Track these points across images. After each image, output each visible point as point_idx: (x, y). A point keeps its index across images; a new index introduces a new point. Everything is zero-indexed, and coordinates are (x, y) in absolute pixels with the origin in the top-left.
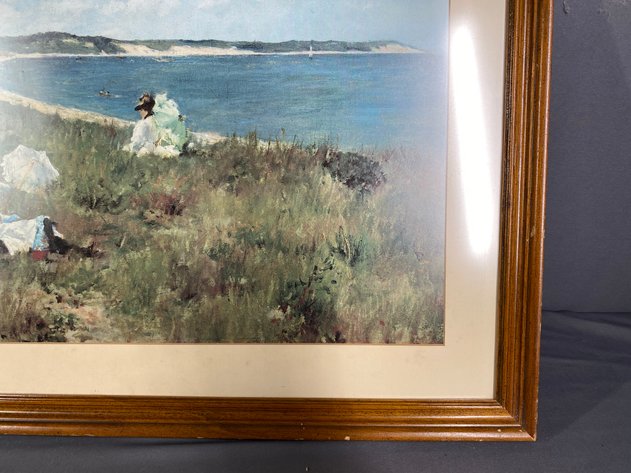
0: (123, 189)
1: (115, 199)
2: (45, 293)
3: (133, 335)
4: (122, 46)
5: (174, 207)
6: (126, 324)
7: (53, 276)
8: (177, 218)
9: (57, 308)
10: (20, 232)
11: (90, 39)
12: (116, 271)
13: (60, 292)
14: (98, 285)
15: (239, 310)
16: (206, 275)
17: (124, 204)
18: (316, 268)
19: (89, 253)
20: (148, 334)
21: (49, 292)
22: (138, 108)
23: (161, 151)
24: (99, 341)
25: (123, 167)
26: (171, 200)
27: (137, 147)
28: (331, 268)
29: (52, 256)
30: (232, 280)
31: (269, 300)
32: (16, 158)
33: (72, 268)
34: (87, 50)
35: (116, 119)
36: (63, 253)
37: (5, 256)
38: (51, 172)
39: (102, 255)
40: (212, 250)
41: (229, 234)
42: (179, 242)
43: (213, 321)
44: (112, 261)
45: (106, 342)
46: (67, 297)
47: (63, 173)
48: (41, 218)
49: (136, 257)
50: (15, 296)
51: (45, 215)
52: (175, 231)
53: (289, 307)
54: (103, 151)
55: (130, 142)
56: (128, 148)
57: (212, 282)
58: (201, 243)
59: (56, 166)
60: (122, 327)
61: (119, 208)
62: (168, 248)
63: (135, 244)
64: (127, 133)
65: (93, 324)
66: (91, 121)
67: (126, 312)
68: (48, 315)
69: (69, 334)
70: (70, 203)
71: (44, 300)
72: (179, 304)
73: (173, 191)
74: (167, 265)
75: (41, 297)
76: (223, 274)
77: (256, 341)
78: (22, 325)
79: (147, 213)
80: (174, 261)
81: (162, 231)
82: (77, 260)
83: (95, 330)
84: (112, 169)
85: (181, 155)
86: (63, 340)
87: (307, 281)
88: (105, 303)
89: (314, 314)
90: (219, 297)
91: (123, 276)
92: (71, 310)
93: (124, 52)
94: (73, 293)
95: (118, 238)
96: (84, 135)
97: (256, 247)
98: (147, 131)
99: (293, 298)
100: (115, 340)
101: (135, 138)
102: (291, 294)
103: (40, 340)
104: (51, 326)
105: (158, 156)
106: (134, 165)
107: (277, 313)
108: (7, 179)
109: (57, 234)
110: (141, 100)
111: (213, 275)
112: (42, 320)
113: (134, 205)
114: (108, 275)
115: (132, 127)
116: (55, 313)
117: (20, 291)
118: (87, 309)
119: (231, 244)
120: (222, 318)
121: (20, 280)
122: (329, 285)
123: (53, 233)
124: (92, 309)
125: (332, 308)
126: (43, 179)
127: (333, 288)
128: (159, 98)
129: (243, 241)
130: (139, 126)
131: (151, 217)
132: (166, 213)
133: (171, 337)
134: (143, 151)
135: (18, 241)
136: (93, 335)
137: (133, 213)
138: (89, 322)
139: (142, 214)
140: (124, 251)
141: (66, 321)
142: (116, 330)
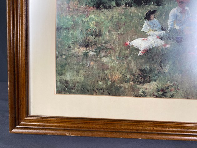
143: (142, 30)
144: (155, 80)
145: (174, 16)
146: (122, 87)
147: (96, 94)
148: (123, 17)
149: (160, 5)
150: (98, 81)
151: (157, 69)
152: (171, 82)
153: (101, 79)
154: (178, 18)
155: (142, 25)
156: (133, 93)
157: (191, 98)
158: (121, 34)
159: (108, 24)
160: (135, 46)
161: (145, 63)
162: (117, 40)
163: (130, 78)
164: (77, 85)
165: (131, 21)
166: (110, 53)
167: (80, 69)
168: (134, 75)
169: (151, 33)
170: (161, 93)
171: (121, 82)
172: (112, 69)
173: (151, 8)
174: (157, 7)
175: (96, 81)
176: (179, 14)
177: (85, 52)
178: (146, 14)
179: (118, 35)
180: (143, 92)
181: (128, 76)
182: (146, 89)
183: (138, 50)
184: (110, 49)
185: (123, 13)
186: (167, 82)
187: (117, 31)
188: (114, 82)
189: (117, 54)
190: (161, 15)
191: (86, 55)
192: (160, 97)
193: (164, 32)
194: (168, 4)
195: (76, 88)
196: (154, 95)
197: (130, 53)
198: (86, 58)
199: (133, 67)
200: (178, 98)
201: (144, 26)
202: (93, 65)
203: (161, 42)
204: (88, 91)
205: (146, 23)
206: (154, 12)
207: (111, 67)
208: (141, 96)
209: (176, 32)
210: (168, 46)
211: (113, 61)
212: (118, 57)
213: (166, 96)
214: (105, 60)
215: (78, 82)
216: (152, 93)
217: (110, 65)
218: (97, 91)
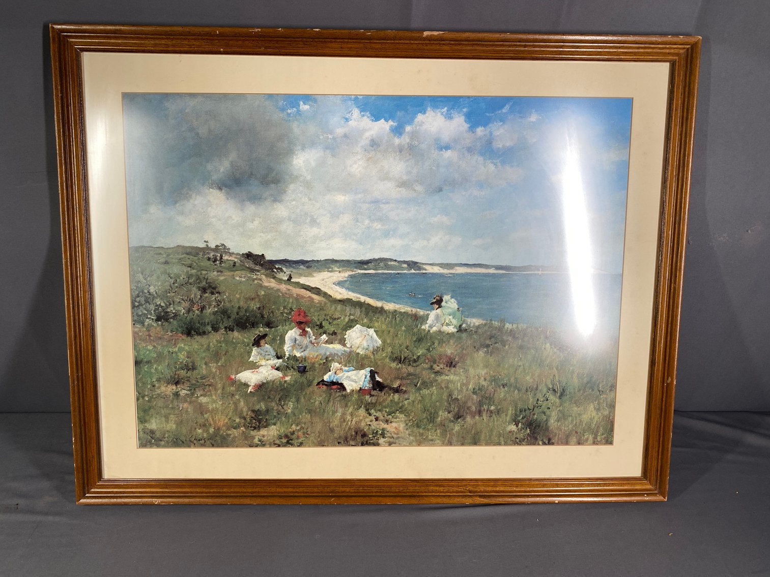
0: (420, 352)
1: (415, 357)
2: (368, 415)
3: (421, 441)
4: (424, 266)
5: (452, 363)
6: (418, 434)
7: (373, 405)
8: (453, 369)
9: (375, 425)
10: (354, 377)
11: (405, 262)
12: (413, 402)
13: (377, 415)
14: (402, 410)
15: (489, 425)
16: (469, 404)
17: (421, 361)
18: (538, 400)
19: (397, 390)
20: (432, 440)
21: (370, 415)
22: (432, 304)
23: (445, 329)
24: (400, 445)
25: (422, 338)
26: (450, 358)
27: (431, 327)
28: (547, 400)
29: (373, 393)
30: (485, 407)
31: (508, 418)
32: (354, 333)
33: (386, 399)
34: (403, 269)
35: (418, 310)
36: (381, 390)
37: (344, 393)
38: (376, 342)
39: (405, 392)
40: (474, 389)
41: (485, 379)
42: (454, 384)
43: (473, 432)
44: (411, 395)
45: (405, 446)
46: (382, 418)
47: (384, 342)
48: (368, 369)
49: (427, 393)
50: (349, 417)
51: (371, 367)
52: (452, 377)
53: (520, 424)
54: (409, 329)
55: (427, 323)
56: (425, 327)
57: (474, 408)
58: (467, 384)
59: (380, 338)
60: (415, 436)
61: (417, 363)
62: (447, 387)
63: (426, 385)
64: (424, 319)
65: (397, 434)
66: (403, 311)
67: (418, 426)
68: (369, 429)
69: (381, 441)
70: (387, 360)
71: (367, 420)
72: (452, 421)
73: (452, 353)
74: (446, 398)
75: (365, 418)
76: (480, 404)
77: (499, 444)
78: (352, 436)
79: (435, 366)
80: (450, 395)
81: (444, 377)
82: (390, 395)
83: (398, 438)
84: (415, 339)
85: (457, 331)
86: (377, 444)
87: (531, 407)
88: (405, 421)
89: (535, 428)
90: (477, 417)
91: (418, 404)
92: (384, 425)
93: (426, 270)
94: (386, 415)
95: (416, 381)
96: (398, 319)
97: (501, 387)
98: (437, 318)
99: (523, 418)
100: (410, 444)
101: (429, 322)
102: (522, 416)
103: (363, 445)
104: (370, 436)
105: (444, 332)
106: (429, 337)
107: (513, 427)
108: (348, 345)
109: (378, 379)
110: (434, 298)
111: (474, 404)
112: (365, 432)
113: (427, 361)
114: (409, 404)
115: (428, 315)
116: (373, 428)
117: (352, 414)
118: (394, 425)
119: (486, 385)
120: (479, 430)
121: (352, 407)
122: (546, 410)
123: (375, 378)
124: (398, 425)
125: (547, 424)
126: (372, 345)
127: (548, 412)
128: (445, 298)
129: (493, 383)
130: (433, 315)
131: (437, 368)
132: (447, 366)
133: (447, 441)
134: (435, 329)
135: (353, 383)
136: (397, 441)
137: (426, 366)
138: (395, 433)
139: (432, 367)
140: (420, 389)
141: (380, 433)
142: (412, 438)
143: (251, 359)
144: (275, 424)
145: (292, 340)
146: (231, 435)
147: (195, 446)
148: (223, 345)
149: (272, 328)
150: (195, 429)
151: (275, 408)
152: (297, 425)
153: (200, 425)
154: (297, 342)
155: (249, 353)
156: (246, 442)
157: (328, 446)
158: (222, 365)
159: (204, 354)
160: (243, 381)
161: (259, 402)
162: (218, 373)
163: (240, 423)
164: (166, 435)
165: (235, 349)
166: (210, 391)
167: (169, 414)
168: (245, 419)
169: (263, 362)
170: (284, 441)
171: (228, 429)
172: (214, 411)
173: (260, 331)
174: (267, 329)
175: (193, 429)
176: (298, 338)
177: (174, 390)
178: (254, 340)
179: (219, 368)
180: (260, 441)
181: (238, 420)
182: (264, 436)
183: (246, 385)
184: (210, 385)
185: (223, 339)
186: (292, 425)
187: (217, 362)
188: (219, 429)
189: (219, 391)
190: (274, 339)
191: (177, 395)
192: (285, 446)
193: (281, 360)
194: (283, 326)
195: (166, 439)
196: (275, 444)
197: (237, 390)
198: (177, 399)
199: (243, 407)
200: (309, 446)
201: (253, 354)
202: (188, 408)
203: (279, 374)
204: (183, 442)
205: (255, 350)
206: (264, 336)
207: (213, 409)
208: (257, 446)
209: (297, 360)
210: (287, 379)
211: (214, 402)
212: (221, 395)
213: (292, 445)
214: (203, 400)
215: (168, 431)
216: (272, 441)
217: (210, 407)
218: (195, 442)
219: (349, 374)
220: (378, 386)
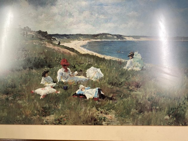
0: (123, 80)
1: (120, 83)
2: (97, 111)
3: (123, 123)
4: (125, 37)
5: (138, 86)
6: (121, 120)
7: (100, 106)
8: (139, 89)
9: (100, 115)
10: (90, 92)
11: (115, 35)
12: (119, 104)
13: (102, 110)
14: (114, 108)
15: (156, 116)
16: (146, 106)
17: (123, 84)
18: (180, 104)
19: (111, 99)
20: (128, 123)
21: (98, 110)
22: (129, 56)
23: (135, 69)
24: (113, 125)
25: (124, 73)
26: (137, 84)
27: (128, 68)
28: (185, 104)
29: (100, 100)
30: (154, 107)
31: (165, 113)
32: (91, 70)
33: (106, 103)
34: (114, 38)
35: (122, 59)
36: (103, 99)
37: (86, 100)
38: (101, 75)
39: (115, 100)
40: (149, 98)
41: (154, 94)
42: (139, 96)
43: (148, 119)
44: (118, 101)
45: (115, 125)
46: (104, 112)
47: (105, 75)
48: (97, 88)
49: (126, 100)
50: (88, 111)
51: (98, 87)
52: (138, 92)
53: (171, 115)
54: (117, 69)
55: (126, 66)
56: (125, 68)
57: (148, 108)
58: (145, 96)
59: (103, 73)
61: (121, 86)
62: (136, 97)
63: (125, 96)
64: (125, 64)
66: (114, 60)
67: (121, 116)
68: (98, 117)
69: (104, 123)
70: (106, 84)
71: (97, 113)
72: (138, 114)
73: (138, 81)
74: (135, 103)
75: (96, 112)
76: (152, 105)
77: (160, 125)
78: (89, 120)
79: (130, 87)
80: (137, 101)
81: (134, 93)
82: (108, 101)
83: (112, 122)
84: (120, 74)
85: (141, 70)
86: (102, 125)
87: (177, 108)
88: (115, 113)
89: (178, 117)
90: (150, 112)
91: (121, 106)
92: (105, 116)
93: (126, 39)
94: (106, 111)
95: (120, 94)
96: (112, 64)
97: (162, 97)
98: (131, 63)
99: (172, 113)
100: (118, 125)
101: (127, 65)
102: (172, 112)
103: (95, 124)
104: (98, 121)
105: (134, 70)
106: (127, 73)
107: (167, 117)
109: (102, 93)
110: (130, 53)
111: (148, 105)
112: (96, 119)
113: (126, 85)
114: (117, 105)
115: (127, 62)
116: (100, 117)
117: (89, 110)
118: (110, 115)
119: (155, 96)
120: (151, 118)
121: (90, 107)
122: (184, 109)
123: (101, 93)
124: (111, 116)
125: (184, 116)
126: (99, 77)
127: (185, 110)
128: (135, 53)
129: (158, 96)
130: (129, 62)
131: (131, 88)
132: (136, 87)
133: (135, 123)
134: (130, 69)
135: (90, 95)
136: (111, 123)
137: (126, 87)
138: (110, 119)
139: (128, 87)
140: (122, 98)
141: (103, 119)
142: (118, 122)
143: (41, 83)
144: (53, 114)
145: (60, 74)
146: (33, 118)
147: (16, 124)
148: (28, 76)
149: (51, 68)
150: (16, 116)
151: (53, 107)
152: (63, 115)
153: (18, 114)
154: (63, 75)
155: (40, 80)
156: (40, 122)
157: (78, 125)
158: (28, 86)
159: (20, 80)
160: (38, 93)
161: (45, 103)
162: (26, 89)
163: (37, 113)
164: (3, 119)
165: (34, 78)
166: (23, 98)
167: (4, 108)
168: (39, 111)
169: (47, 84)
170: (58, 122)
171: (31, 116)
172: (25, 107)
173: (45, 70)
174: (49, 69)
175: (15, 116)
176: (64, 73)
177: (6, 97)
178: (43, 73)
179: (26, 87)
180: (46, 122)
182: (48, 120)
183: (39, 95)
184: (22, 95)
185: (28, 73)
186: (61, 115)
187: (26, 84)
188: (27, 116)
189: (27, 98)
190: (52, 74)
191: (7, 99)
192: (58, 124)
193: (55, 84)
194: (56, 67)
195: (3, 120)
196: (53, 123)
197: (35, 98)
198: (8, 102)
199: (38, 106)
200: (69, 125)
201: (42, 80)
202: (13, 106)
204: (11, 122)
205: (43, 79)
206: (47, 72)
208: (45, 124)
209: (63, 84)
210: (59, 92)
211: (25, 103)
212: (28, 100)
213: (61, 124)
214: (20, 102)
215: (4, 117)
216: (52, 122)
217: (23, 105)
218: (16, 122)
219: (88, 90)
220: (102, 96)
